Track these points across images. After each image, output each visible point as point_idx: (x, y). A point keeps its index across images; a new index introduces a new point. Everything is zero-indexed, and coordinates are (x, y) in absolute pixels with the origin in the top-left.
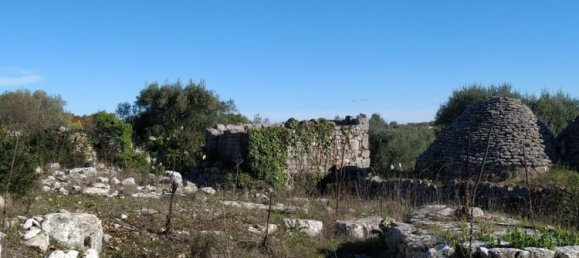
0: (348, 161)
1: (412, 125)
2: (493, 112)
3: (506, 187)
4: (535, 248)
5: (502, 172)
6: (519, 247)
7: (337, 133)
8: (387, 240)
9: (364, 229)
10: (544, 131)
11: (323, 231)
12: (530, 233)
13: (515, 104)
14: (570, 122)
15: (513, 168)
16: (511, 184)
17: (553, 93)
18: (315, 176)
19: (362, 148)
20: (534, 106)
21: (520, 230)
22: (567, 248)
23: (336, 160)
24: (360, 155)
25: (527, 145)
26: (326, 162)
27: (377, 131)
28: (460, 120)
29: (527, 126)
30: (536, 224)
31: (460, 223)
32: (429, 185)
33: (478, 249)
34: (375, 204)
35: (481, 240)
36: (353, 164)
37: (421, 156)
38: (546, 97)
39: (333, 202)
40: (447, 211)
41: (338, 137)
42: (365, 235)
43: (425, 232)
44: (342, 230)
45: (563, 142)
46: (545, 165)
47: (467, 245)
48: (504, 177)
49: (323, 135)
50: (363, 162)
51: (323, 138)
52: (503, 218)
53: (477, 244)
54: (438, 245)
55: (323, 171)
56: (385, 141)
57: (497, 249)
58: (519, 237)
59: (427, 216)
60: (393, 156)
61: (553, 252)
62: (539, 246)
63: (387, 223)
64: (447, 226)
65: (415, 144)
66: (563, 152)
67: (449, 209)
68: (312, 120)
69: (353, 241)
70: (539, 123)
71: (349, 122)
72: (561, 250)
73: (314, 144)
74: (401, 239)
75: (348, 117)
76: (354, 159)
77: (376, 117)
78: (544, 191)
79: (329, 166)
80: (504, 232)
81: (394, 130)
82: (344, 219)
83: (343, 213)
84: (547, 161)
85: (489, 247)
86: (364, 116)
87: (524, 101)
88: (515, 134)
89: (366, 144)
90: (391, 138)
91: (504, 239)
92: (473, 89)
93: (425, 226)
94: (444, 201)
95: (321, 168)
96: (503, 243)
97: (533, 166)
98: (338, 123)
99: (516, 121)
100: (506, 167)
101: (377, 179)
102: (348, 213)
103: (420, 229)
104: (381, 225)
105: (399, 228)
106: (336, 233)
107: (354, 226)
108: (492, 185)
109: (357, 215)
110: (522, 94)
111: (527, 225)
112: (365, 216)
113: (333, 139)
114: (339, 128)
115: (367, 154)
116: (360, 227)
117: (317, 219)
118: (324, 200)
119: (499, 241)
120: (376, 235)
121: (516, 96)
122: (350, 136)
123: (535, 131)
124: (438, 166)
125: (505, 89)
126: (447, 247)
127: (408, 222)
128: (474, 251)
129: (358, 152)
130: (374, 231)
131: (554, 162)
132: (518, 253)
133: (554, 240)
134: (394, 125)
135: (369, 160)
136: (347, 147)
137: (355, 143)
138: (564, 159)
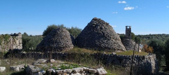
0: (15, 47)
1: (37, 36)
2: (58, 32)
3: (62, 53)
4: (67, 69)
5: (61, 49)
6: (63, 69)
7: (11, 38)
8: (26, 71)
9: (20, 68)
10: (72, 37)
11: (5, 70)
12: (66, 65)
13: (64, 30)
14: (78, 35)
15: (64, 48)
16: (63, 52)
17: (74, 27)
18: (3, 52)
19: (20, 43)
20: (70, 31)
21: (64, 65)
22: (75, 68)
23: (11, 47)
24: (19, 46)
25: (68, 41)
26: (7, 48)
27: (25, 38)
28: (49, 35)
29: (67, 36)
30: (68, 63)
31: (48, 64)
32: (40, 53)
33: (52, 71)
34: (23, 60)
35: (53, 68)
36: (17, 48)
37: (38, 45)
38: (73, 28)
39: (9, 60)
40: (45, 61)
41: (11, 40)
42: (20, 70)
43: (37, 67)
44: (12, 69)
45: (77, 40)
46: (72, 47)
47: (49, 70)
48: (61, 50)
49: (6, 39)
50: (20, 47)
51: (6, 40)
52: (60, 62)
53: (52, 69)
54: (41, 71)
55: (6, 51)
56: (28, 41)
57: (58, 71)
58: (63, 66)
59: (39, 63)
60: (30, 46)
61: (72, 70)
62: (68, 69)
63: (26, 66)
64: (44, 65)
65: (37, 42)
66: (77, 43)
67: (45, 60)
68: (2, 35)
69: (16, 72)
70: (71, 35)
71: (15, 35)
72: (74, 69)
73: (3, 42)
74: (30, 70)
75: (15, 34)
76: (17, 47)
77: (25, 34)
78: (72, 53)
79: (8, 49)
80: (60, 66)
81: (30, 38)
82: (13, 65)
83: (13, 64)
84: (73, 45)
85: (55, 70)
86: (20, 33)
87: (67, 29)
88: (64, 38)
89: (21, 42)
90: (30, 40)
91: (60, 67)
92: (53, 26)
93: (38, 66)
94: (44, 58)
95: (6, 50)
96: (59, 69)
97: (69, 47)
98: (11, 35)
99: (65, 35)
100: (62, 47)
101: (24, 52)
102: (14, 63)
103: (36, 67)
104: (25, 67)
105: (30, 67)
106: (10, 70)
107: (16, 68)
108: (58, 52)
109: (18, 64)
110: (66, 27)
111: (66, 63)
112: (20, 64)
113: (10, 41)
114: (12, 37)
115: (21, 45)
116: (18, 68)
117: (4, 66)
118: (6, 60)
119: (58, 68)
120: (23, 70)
121: (65, 28)
122: (16, 39)
123: (70, 37)
124: (43, 48)
125: (62, 26)
126: (44, 71)
127: (33, 65)
128: (51, 71)
129: (18, 45)
130: (22, 69)
131: (74, 46)
132: (63, 71)
133: (72, 67)
134: (31, 36)
135: (22, 47)
136: (14, 43)
137: (17, 42)
138: (77, 45)
